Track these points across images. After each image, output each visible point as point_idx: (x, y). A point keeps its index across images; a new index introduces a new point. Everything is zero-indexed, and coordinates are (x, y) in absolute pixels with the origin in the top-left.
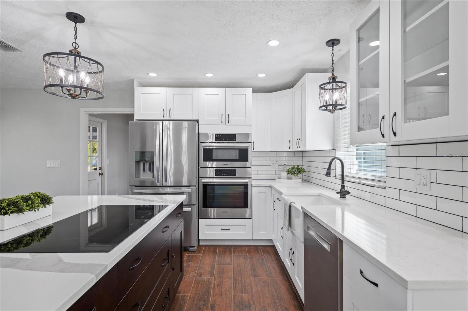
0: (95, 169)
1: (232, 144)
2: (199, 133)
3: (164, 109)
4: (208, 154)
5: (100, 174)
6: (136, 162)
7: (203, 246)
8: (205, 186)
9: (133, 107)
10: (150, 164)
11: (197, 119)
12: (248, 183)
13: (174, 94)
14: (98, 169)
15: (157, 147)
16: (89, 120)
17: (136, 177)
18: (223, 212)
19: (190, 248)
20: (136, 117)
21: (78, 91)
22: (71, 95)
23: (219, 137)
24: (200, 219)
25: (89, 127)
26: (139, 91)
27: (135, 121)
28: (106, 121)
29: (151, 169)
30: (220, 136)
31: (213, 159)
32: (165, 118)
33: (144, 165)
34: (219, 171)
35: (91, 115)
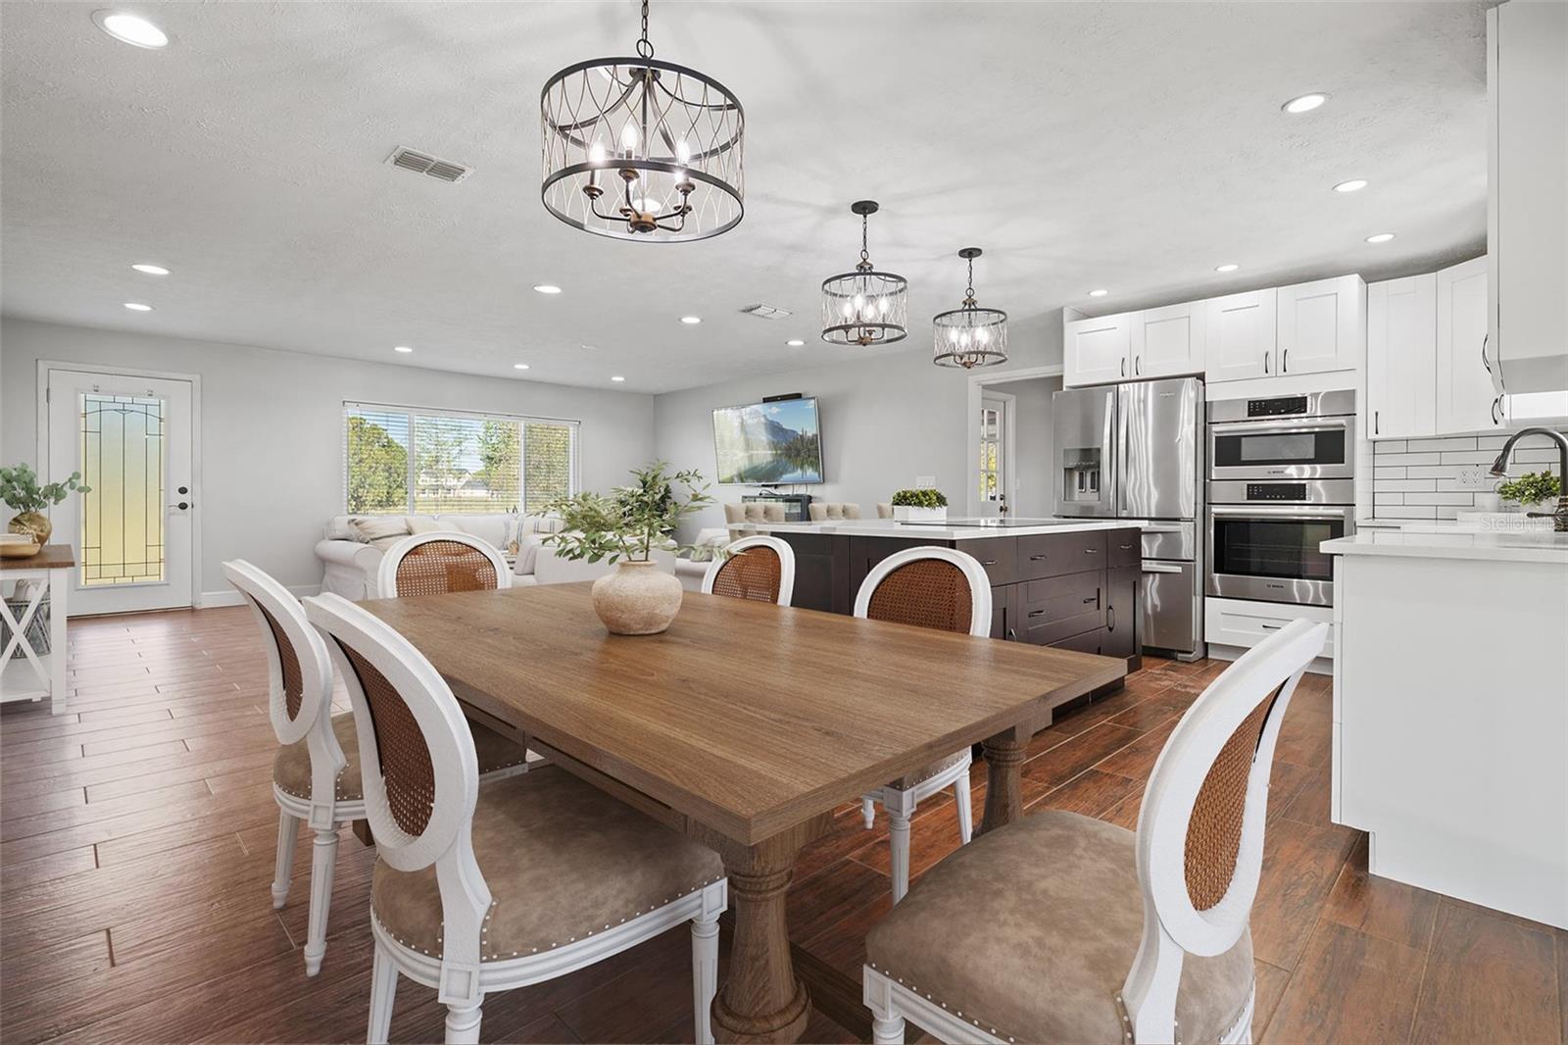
0: (993, 498)
1: (1294, 422)
2: (1205, 403)
3: (1123, 360)
4: (1229, 451)
5: (1001, 509)
6: (1065, 469)
7: (1214, 660)
8: (1222, 524)
9: (1061, 361)
10: (1093, 474)
11: (1201, 371)
12: (1343, 517)
13: (1146, 324)
14: (998, 498)
15: (1107, 441)
16: (983, 398)
17: (1065, 499)
18: (1269, 586)
19: (1180, 655)
20: (1067, 382)
21: (973, 357)
22: (965, 364)
23: (1258, 408)
24: (1206, 598)
25: (983, 411)
26: (1073, 331)
27: (1064, 389)
28: (1014, 397)
29: (1096, 485)
30: (1260, 405)
31: (1243, 459)
32: (1127, 378)
33: (1081, 475)
34: (1258, 489)
35: (985, 387)
